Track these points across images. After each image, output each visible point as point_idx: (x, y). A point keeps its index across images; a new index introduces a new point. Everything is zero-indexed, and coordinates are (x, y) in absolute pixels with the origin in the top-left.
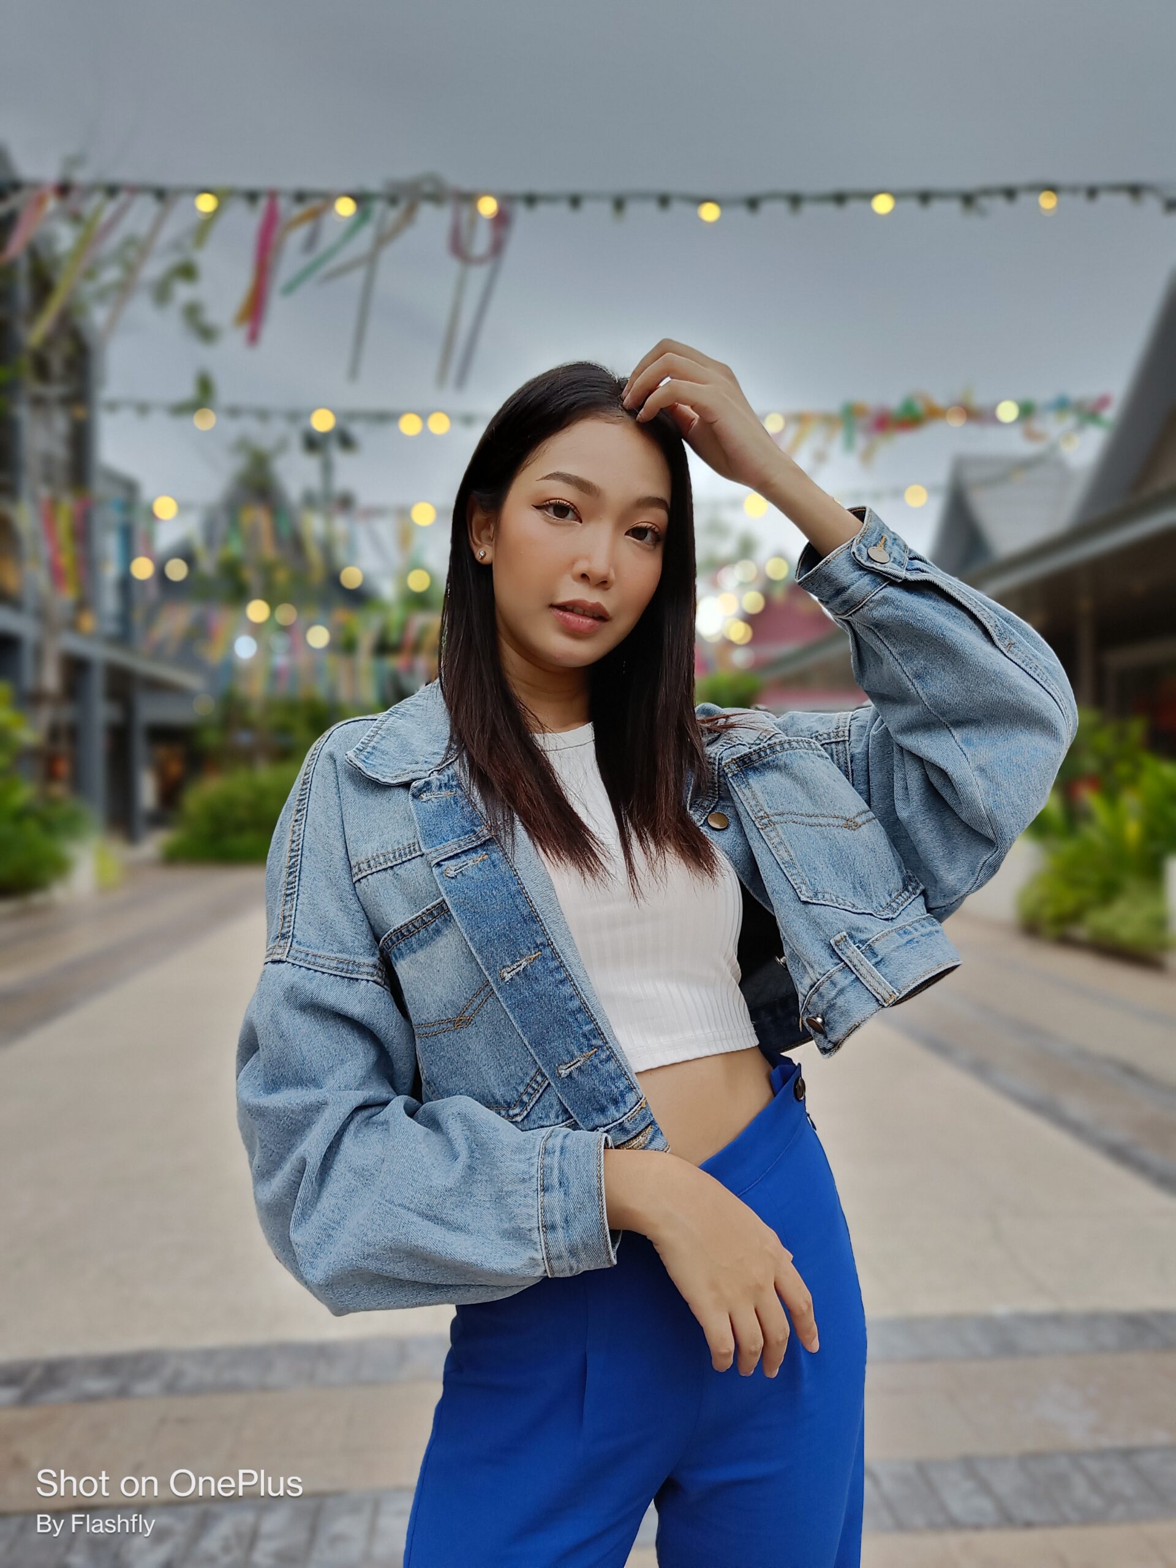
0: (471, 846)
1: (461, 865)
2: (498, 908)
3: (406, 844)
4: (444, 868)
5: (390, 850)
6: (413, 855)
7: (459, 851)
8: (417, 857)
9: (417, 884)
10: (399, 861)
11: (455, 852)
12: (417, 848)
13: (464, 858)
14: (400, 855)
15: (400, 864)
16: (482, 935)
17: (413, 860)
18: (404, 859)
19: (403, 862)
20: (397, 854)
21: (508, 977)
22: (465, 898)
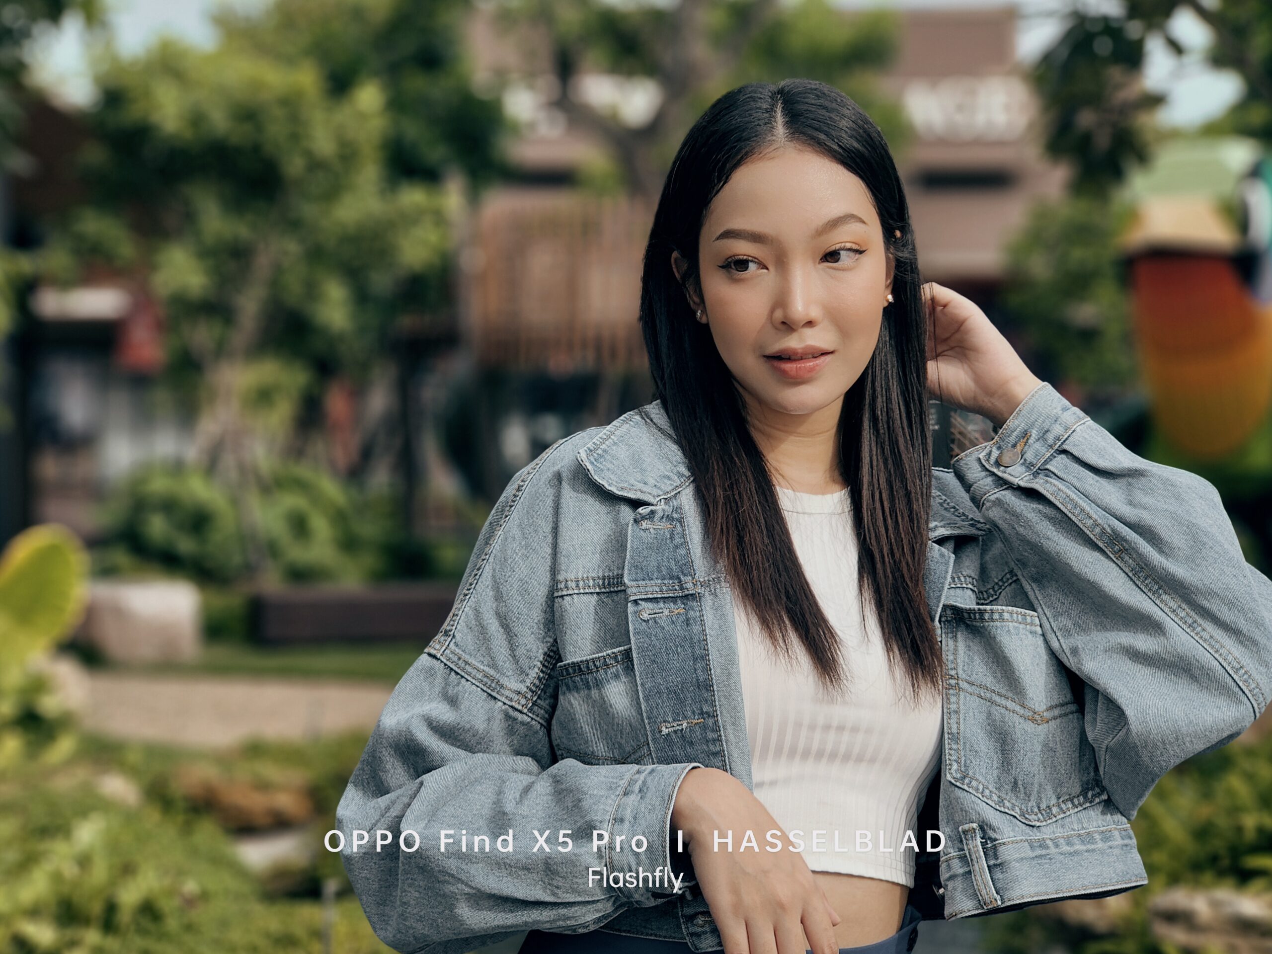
0: (671, 595)
1: (657, 611)
2: (678, 665)
4: (640, 608)
5: (601, 575)
7: (659, 596)
10: (607, 590)
11: (655, 596)
13: (661, 605)
14: (609, 584)
15: (608, 593)
16: (654, 684)
18: (612, 589)
19: (611, 592)
20: (606, 582)
21: (665, 731)
22: (650, 645)
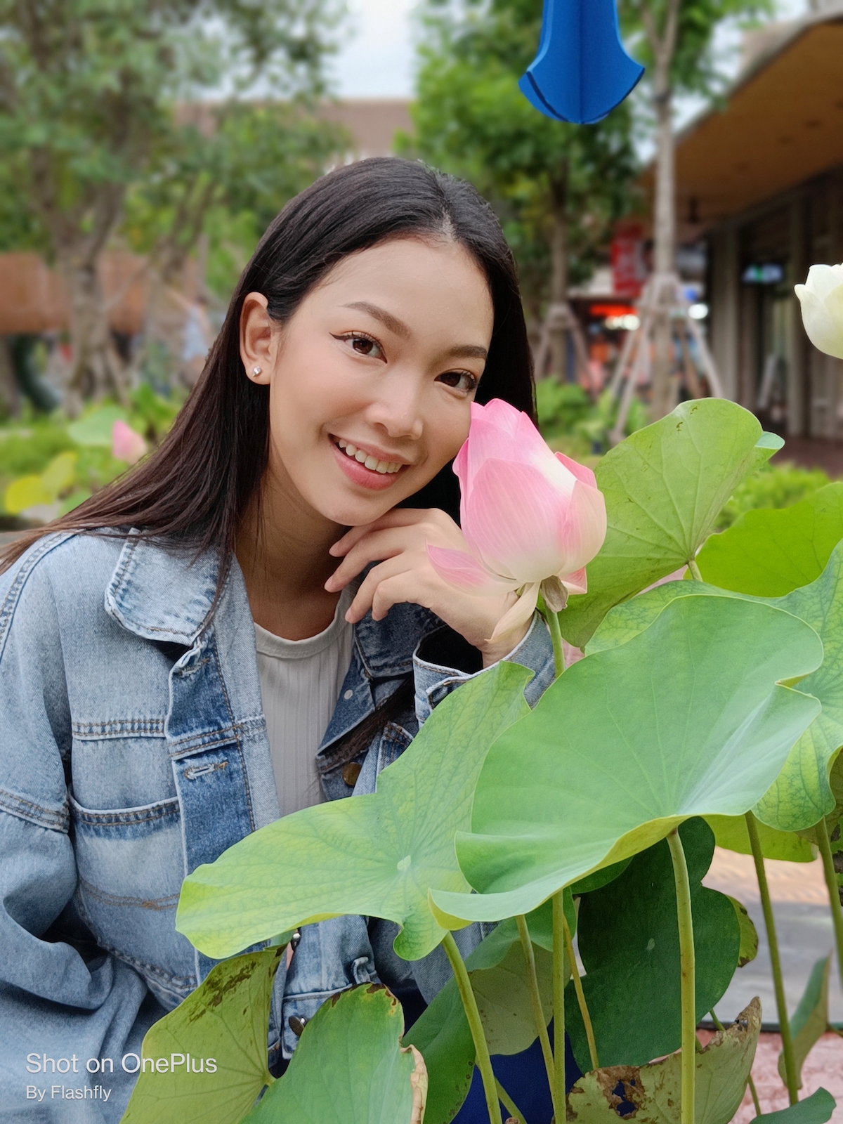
0: (214, 746)
1: (203, 769)
2: (223, 824)
3: (148, 718)
4: (186, 766)
5: (129, 718)
6: (155, 735)
7: (203, 750)
8: (158, 738)
9: (151, 767)
10: (137, 735)
11: (199, 751)
12: (160, 728)
13: (207, 760)
14: (139, 728)
15: (137, 737)
17: (154, 740)
18: (143, 734)
19: (140, 737)
20: (136, 726)
22: (198, 807)
